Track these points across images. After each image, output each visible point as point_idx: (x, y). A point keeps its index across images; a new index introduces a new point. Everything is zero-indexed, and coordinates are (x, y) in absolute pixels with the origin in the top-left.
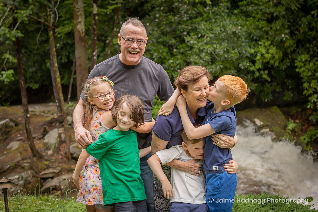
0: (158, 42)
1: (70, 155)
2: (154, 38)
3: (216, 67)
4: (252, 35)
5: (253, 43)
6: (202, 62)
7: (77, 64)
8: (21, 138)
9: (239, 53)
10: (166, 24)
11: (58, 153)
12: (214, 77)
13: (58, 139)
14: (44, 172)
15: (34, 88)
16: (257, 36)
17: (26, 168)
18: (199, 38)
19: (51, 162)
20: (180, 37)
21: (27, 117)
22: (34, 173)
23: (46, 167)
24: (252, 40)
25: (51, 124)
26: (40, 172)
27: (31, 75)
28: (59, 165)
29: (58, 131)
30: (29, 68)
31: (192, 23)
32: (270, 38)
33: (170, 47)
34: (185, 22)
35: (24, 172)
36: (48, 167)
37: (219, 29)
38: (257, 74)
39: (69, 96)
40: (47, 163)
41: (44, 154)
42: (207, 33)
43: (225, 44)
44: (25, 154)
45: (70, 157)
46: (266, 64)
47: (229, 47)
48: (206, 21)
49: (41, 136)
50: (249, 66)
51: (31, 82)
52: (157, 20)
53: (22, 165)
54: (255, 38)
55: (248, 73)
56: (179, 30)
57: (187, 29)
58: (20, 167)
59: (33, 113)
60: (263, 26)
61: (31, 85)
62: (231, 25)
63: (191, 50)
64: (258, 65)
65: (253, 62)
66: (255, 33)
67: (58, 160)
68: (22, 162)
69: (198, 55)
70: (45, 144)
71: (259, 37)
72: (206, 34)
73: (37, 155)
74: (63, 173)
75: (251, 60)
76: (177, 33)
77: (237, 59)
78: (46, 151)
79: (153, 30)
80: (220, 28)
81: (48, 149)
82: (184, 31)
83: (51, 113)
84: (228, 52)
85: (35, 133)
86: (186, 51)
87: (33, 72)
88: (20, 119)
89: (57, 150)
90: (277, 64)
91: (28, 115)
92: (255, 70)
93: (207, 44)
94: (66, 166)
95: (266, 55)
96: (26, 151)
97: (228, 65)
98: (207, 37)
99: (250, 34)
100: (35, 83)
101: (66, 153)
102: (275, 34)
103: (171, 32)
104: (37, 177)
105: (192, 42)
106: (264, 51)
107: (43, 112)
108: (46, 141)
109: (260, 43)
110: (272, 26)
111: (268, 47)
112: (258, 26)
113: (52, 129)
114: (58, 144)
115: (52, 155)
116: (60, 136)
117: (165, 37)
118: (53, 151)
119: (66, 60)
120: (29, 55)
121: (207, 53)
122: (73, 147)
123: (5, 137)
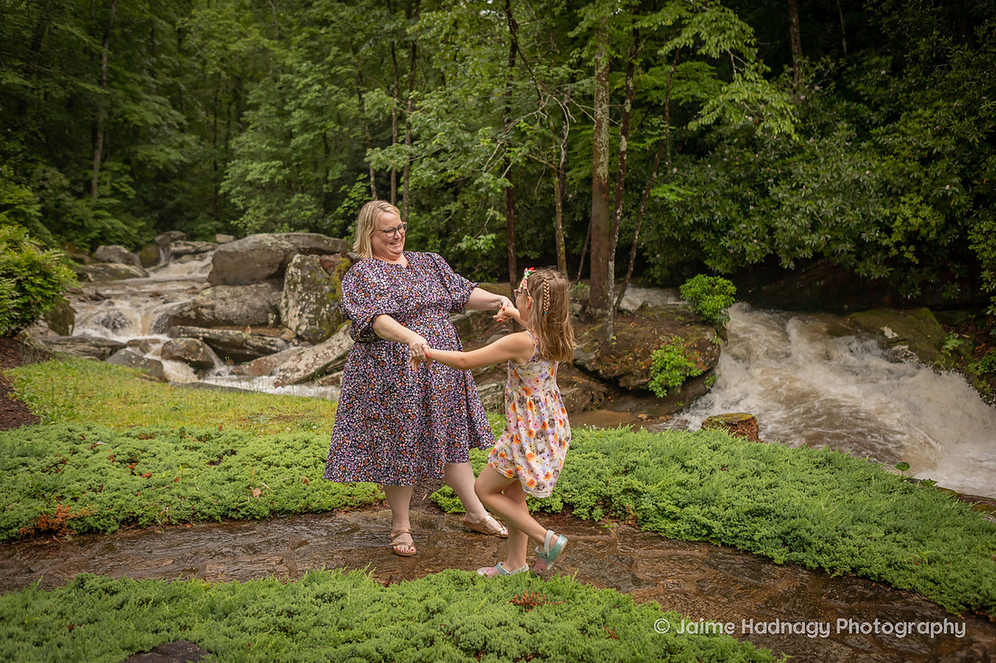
0: (724, 195)
2: (718, 188)
3: (820, 238)
4: (889, 186)
5: (891, 198)
6: (796, 228)
7: (594, 226)
9: (864, 216)
10: (740, 166)
12: (814, 253)
15: (532, 258)
16: (899, 187)
18: (793, 189)
20: (762, 186)
24: (890, 193)
27: (529, 238)
30: (528, 228)
31: (784, 164)
32: (922, 191)
33: (744, 203)
34: (771, 162)
37: (829, 175)
38: (894, 252)
39: (579, 273)
42: (809, 182)
43: (838, 200)
46: (913, 235)
47: (845, 205)
48: (808, 162)
50: (880, 237)
52: (725, 159)
54: (894, 190)
55: (878, 250)
56: (760, 175)
57: (774, 174)
60: (912, 170)
61: (529, 253)
62: (851, 169)
63: (778, 207)
64: (897, 237)
65: (889, 232)
66: (895, 182)
69: (789, 217)
71: (903, 189)
72: (806, 183)
75: (884, 227)
76: (757, 180)
77: (859, 225)
79: (717, 176)
80: (832, 173)
82: (769, 178)
84: (842, 212)
86: (771, 209)
87: (532, 234)
90: (932, 236)
92: (891, 244)
93: (805, 198)
95: (913, 221)
97: (840, 235)
98: (807, 188)
99: (886, 183)
100: (535, 250)
102: (932, 184)
103: (747, 178)
105: (780, 195)
106: (908, 213)
109: (902, 198)
110: (929, 170)
111: (918, 205)
112: (903, 169)
117: (736, 186)
119: (581, 218)
120: (528, 209)
121: (804, 213)
123: (485, 327)
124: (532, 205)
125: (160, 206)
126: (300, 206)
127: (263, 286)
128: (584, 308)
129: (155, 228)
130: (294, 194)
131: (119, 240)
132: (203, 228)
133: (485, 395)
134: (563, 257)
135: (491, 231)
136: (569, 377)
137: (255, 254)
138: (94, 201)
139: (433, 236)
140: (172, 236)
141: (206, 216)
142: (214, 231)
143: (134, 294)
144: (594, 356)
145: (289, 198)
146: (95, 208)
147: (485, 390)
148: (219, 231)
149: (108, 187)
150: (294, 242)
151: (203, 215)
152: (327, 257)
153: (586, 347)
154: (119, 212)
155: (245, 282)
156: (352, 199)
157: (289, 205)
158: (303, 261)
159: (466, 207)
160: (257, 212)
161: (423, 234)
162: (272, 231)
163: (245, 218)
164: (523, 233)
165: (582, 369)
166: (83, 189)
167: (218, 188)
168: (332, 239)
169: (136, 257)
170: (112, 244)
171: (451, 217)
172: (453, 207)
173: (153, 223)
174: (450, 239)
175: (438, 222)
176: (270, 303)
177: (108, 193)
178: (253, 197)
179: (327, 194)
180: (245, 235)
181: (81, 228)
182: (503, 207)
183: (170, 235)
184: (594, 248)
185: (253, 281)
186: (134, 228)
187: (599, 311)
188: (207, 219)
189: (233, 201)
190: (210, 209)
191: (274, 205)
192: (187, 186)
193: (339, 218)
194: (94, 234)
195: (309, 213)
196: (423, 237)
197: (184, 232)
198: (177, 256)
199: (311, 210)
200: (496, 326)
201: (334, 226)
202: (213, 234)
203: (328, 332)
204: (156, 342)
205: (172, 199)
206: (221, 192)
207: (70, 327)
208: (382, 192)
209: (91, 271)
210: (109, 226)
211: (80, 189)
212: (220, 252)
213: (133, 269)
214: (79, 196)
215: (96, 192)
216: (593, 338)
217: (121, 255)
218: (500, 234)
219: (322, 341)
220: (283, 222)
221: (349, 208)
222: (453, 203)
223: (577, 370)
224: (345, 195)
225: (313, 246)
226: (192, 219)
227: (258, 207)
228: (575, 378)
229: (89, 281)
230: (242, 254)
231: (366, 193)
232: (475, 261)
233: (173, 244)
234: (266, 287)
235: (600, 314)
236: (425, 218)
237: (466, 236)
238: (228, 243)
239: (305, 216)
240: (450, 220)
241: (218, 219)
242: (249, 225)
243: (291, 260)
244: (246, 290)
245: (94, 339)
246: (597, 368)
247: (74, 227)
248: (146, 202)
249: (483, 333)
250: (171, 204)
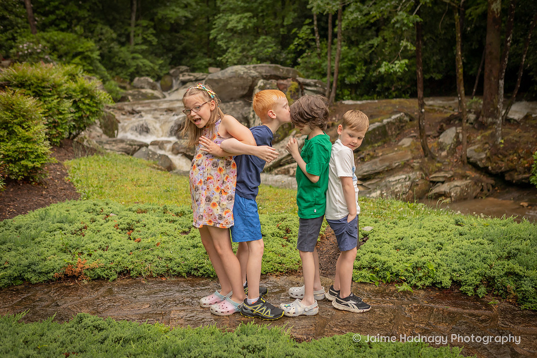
1: (465, 158)
7: (487, 51)
8: (415, 134)
11: (453, 155)
13: (455, 140)
14: (434, 175)
15: (436, 79)
17: (416, 168)
19: (443, 165)
21: (421, 112)
22: (424, 175)
23: (437, 170)
25: (450, 122)
26: (430, 175)
27: (434, 63)
28: (453, 169)
29: (456, 130)
30: (433, 56)
35: (413, 172)
36: (440, 170)
39: (474, 90)
40: (439, 165)
41: (437, 155)
44: (416, 153)
45: (466, 161)
49: (437, 134)
51: (434, 72)
53: (412, 165)
58: (409, 167)
59: (431, 108)
61: (434, 75)
67: (452, 164)
68: (411, 161)
70: (440, 144)
73: (429, 156)
74: (456, 179)
78: (440, 152)
81: (442, 149)
83: (452, 108)
85: (430, 130)
87: (437, 61)
88: (416, 113)
89: (452, 152)
91: (423, 110)
94: (460, 171)
96: (418, 149)
100: (439, 72)
101: (461, 156)
104: (426, 179)
107: (443, 107)
108: (441, 140)
113: (449, 127)
114: (454, 146)
115: (446, 157)
116: (457, 136)
118: (448, 153)
119: (477, 47)
120: (434, 41)
122: (471, 150)
123: (398, 132)
124: (437, 37)
125: (173, 49)
126: (264, 45)
127: (238, 103)
128: (477, 118)
129: (170, 64)
130: (260, 37)
131: (147, 73)
132: (201, 64)
133: (396, 184)
134: (461, 77)
135: (404, 58)
136: (463, 172)
137: (232, 81)
138: (132, 47)
139: (360, 64)
140: (181, 70)
141: (202, 55)
142: (207, 65)
143: (155, 110)
144: (484, 156)
145: (257, 39)
146: (133, 52)
147: (396, 180)
148: (211, 65)
149: (140, 38)
150: (259, 71)
151: (200, 54)
152: (282, 82)
153: (478, 148)
154: (147, 54)
155: (226, 100)
156: (301, 38)
157: (256, 45)
158: (265, 85)
159: (386, 41)
160: (235, 51)
161: (352, 63)
162: (245, 64)
163: (227, 55)
164: (430, 60)
165: (475, 166)
166: (125, 40)
167: (209, 35)
168: (286, 68)
169: (158, 85)
170: (142, 76)
171: (373, 49)
172: (376, 41)
173: (168, 61)
174: (373, 66)
175: (364, 53)
176: (243, 116)
177: (140, 42)
178: (232, 40)
179: (283, 36)
180: (227, 67)
181: (124, 66)
182: (414, 40)
183: (179, 69)
184: (487, 70)
185: (232, 99)
186: (156, 64)
187: (490, 120)
188: (203, 57)
189: (219, 43)
190: (205, 50)
191: (246, 45)
192: (190, 34)
193: (292, 53)
194: (132, 70)
195: (270, 50)
196: (352, 65)
197: (188, 66)
198: (184, 83)
199: (271, 47)
200: (406, 131)
201: (287, 59)
202: (207, 67)
203: (282, 135)
204: (169, 142)
205: (180, 44)
206: (211, 37)
207: (116, 132)
208: (322, 33)
209: (130, 95)
210: (141, 64)
211: (123, 39)
212: (209, 79)
213: (156, 93)
214: (123, 44)
215: (133, 43)
216: (485, 141)
217: (149, 83)
218: (412, 61)
219: (278, 142)
220: (252, 57)
221: (298, 45)
222: (375, 38)
223: (470, 166)
224: (296, 35)
225: (273, 74)
226: (193, 57)
227: (236, 47)
228: (468, 173)
229: (129, 101)
230: (224, 81)
231: (310, 33)
232: (392, 82)
233: (181, 75)
234: (240, 103)
235: (491, 123)
236: (354, 51)
237: (384, 63)
238: (216, 73)
239: (267, 52)
240: (373, 51)
241: (210, 57)
242: (230, 60)
243: (257, 85)
244: (227, 106)
245: (129, 140)
246: (487, 165)
247: (121, 66)
248: (164, 47)
249: (396, 137)
250: (180, 48)
